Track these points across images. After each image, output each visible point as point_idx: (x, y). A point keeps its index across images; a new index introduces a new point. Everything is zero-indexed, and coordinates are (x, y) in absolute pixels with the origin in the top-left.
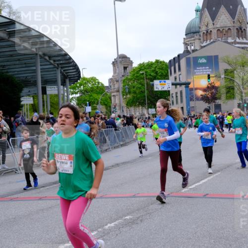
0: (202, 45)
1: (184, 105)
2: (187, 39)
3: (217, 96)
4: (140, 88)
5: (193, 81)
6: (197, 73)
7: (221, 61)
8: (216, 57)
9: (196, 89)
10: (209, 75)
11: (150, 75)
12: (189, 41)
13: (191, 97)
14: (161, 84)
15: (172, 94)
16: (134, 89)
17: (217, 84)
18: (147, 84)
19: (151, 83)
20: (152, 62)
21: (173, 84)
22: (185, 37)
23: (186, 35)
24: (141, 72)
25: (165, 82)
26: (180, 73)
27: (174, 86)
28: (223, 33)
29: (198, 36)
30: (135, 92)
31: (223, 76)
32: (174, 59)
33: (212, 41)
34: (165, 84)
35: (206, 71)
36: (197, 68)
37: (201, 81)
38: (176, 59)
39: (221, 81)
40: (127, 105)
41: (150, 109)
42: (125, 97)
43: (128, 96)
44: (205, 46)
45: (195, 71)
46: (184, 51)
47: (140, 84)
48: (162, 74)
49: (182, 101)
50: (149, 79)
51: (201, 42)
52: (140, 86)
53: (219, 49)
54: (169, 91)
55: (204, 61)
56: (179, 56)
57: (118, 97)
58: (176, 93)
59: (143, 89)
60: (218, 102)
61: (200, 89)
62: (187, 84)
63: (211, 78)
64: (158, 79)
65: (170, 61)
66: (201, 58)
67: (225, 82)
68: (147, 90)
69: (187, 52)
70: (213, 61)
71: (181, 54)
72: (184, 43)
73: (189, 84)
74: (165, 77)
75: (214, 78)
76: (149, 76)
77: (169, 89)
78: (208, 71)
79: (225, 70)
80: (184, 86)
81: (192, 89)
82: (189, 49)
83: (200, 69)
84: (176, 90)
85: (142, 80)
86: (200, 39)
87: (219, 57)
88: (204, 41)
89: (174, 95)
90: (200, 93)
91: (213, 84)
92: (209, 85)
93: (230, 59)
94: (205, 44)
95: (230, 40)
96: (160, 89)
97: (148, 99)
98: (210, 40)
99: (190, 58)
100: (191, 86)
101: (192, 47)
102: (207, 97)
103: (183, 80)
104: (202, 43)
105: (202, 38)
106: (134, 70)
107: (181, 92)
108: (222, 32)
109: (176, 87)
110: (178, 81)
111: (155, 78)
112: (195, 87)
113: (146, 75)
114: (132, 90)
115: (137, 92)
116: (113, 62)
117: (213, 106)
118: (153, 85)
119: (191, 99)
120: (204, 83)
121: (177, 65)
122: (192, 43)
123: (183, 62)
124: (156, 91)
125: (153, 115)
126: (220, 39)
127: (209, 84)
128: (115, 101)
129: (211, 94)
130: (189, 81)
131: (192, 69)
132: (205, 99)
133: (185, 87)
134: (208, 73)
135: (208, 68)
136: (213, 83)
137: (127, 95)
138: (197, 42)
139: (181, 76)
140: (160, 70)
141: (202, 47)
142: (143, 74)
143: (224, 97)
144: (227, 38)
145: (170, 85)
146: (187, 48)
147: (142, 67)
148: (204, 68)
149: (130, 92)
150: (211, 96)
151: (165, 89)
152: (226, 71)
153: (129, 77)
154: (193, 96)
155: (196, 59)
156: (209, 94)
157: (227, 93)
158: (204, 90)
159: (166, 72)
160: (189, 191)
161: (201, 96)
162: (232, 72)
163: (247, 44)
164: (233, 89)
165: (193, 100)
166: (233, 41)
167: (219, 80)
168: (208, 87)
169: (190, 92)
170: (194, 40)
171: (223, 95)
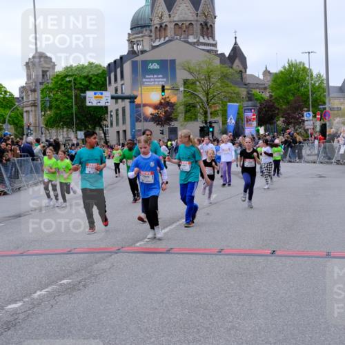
0: (154, 44)
1: (128, 127)
2: (133, 35)
3: (173, 116)
4: (65, 102)
5: (141, 94)
6: (146, 83)
7: (179, 67)
8: (173, 62)
9: (145, 105)
10: (163, 87)
11: (81, 84)
12: (135, 38)
13: (137, 117)
14: (96, 97)
15: (111, 111)
16: (57, 103)
17: (173, 100)
18: (76, 96)
19: (82, 95)
20: (83, 66)
21: (113, 98)
22: (130, 32)
23: (131, 29)
24: (68, 79)
25: (102, 94)
26: (122, 82)
27: (114, 100)
28: (183, 28)
29: (148, 31)
30: (58, 107)
31: (182, 89)
32: (115, 62)
33: (167, 39)
34: (101, 97)
35: (159, 82)
36: (147, 77)
37: (151, 95)
38: (118, 63)
39: (179, 95)
40: (46, 125)
41: (79, 132)
42: (43, 113)
43: (48, 112)
44: (157, 46)
45: (144, 80)
46: (129, 51)
47: (66, 95)
48: (98, 82)
49: (124, 122)
50: (78, 89)
51: (152, 40)
52: (65, 98)
53: (176, 50)
54: (106, 107)
55: (156, 66)
56: (121, 58)
57: (33, 113)
58: (117, 110)
59: (70, 104)
60: (174, 124)
61: (150, 105)
62: (132, 99)
63: (166, 91)
64: (92, 90)
65: (109, 65)
66: (152, 62)
67: (185, 97)
68: (76, 104)
69: (132, 53)
70: (167, 67)
71: (124, 56)
72: (128, 41)
73: (135, 97)
74: (102, 87)
75: (170, 91)
76: (78, 86)
77: (107, 104)
78: (161, 80)
79: (184, 80)
80: (129, 100)
81: (138, 106)
82: (135, 49)
83: (150, 78)
84: (117, 105)
85: (68, 91)
86: (150, 36)
87: (177, 62)
88: (156, 38)
89: (114, 114)
90: (149, 111)
91: (168, 100)
92: (163, 101)
93: (192, 66)
94: (157, 43)
95: (191, 39)
96: (95, 104)
97: (77, 118)
98: (165, 38)
99: (136, 61)
100: (138, 101)
101: (140, 47)
102: (160, 117)
103: (127, 92)
104: (154, 42)
105: (153, 34)
106: (58, 76)
107: (124, 109)
108: (180, 28)
109: (116, 102)
110: (119, 93)
111: (87, 88)
112: (144, 102)
113: (74, 83)
115: (61, 107)
116: (27, 63)
117: (167, 130)
118: (85, 98)
119: (138, 120)
120: (155, 97)
121: (119, 71)
122: (140, 41)
123: (127, 67)
124: (89, 107)
125: (82, 140)
126: (178, 37)
127: (163, 99)
129: (166, 112)
130: (135, 93)
131: (139, 78)
132: (156, 119)
133: (130, 102)
134: (161, 83)
135: (161, 76)
136: (168, 97)
137: (45, 110)
138: (146, 39)
139: (123, 86)
141: (154, 47)
142: (70, 81)
143: (181, 117)
144: (188, 36)
145: (109, 99)
146: (133, 48)
147: (69, 71)
148: (155, 76)
150: (165, 115)
151: (102, 104)
152: (185, 82)
153: (50, 86)
154: (140, 115)
155: (145, 63)
156: (161, 113)
157: (186, 112)
158: (156, 107)
159: (104, 80)
160: (145, 244)
161: (151, 116)
162: (194, 83)
163: (215, 45)
164: (194, 107)
165: (141, 121)
166: (195, 40)
167: (176, 94)
168: (161, 103)
169: (137, 108)
170: (142, 37)
171: (180, 115)
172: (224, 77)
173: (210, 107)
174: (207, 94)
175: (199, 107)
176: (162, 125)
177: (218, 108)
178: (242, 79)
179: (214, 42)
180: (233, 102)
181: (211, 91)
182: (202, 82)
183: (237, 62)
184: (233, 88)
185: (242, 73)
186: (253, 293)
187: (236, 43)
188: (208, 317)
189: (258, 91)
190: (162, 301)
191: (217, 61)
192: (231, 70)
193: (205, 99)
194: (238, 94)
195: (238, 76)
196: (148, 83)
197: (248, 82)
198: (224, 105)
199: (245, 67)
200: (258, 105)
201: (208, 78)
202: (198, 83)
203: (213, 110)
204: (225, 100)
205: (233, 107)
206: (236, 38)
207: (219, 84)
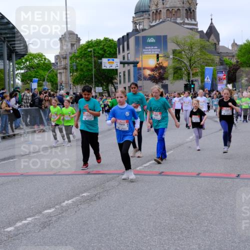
0: (152, 24)
2: (136, 18)
3: (165, 76)
4: (87, 66)
5: (142, 60)
6: (145, 53)
7: (170, 41)
8: (165, 37)
9: (144, 68)
10: (158, 55)
11: (98, 53)
12: (138, 20)
13: (139, 76)
14: (109, 63)
15: (120, 73)
16: (82, 67)
17: (165, 64)
18: (95, 62)
19: (99, 61)
20: (100, 40)
21: (121, 63)
22: (134, 16)
23: (135, 13)
24: (89, 50)
25: (113, 60)
26: (128, 52)
27: (122, 65)
28: (173, 13)
29: (148, 15)
30: (82, 70)
31: (171, 57)
32: (123, 37)
33: (161, 20)
34: (113, 63)
35: (155, 51)
36: (146, 48)
37: (149, 61)
38: (125, 38)
39: (169, 61)
40: (74, 83)
41: (97, 88)
42: (71, 74)
43: (75, 74)
44: (154, 26)
45: (144, 50)
46: (133, 30)
47: (88, 61)
48: (110, 52)
49: (129, 80)
50: (97, 57)
51: (150, 22)
52: (87, 64)
53: (168, 29)
54: (117, 70)
55: (153, 40)
56: (128, 34)
57: (65, 74)
58: (124, 72)
59: (90, 68)
60: (166, 82)
61: (148, 69)
62: (135, 64)
63: (160, 58)
64: (106, 57)
65: (119, 39)
66: (150, 37)
67: (173, 62)
68: (95, 68)
69: (136, 31)
70: (161, 41)
71: (130, 33)
72: (133, 22)
73: (137, 63)
74: (113, 55)
75: (162, 58)
76: (96, 54)
77: (117, 68)
78: (156, 50)
79: (173, 50)
81: (140, 69)
82: (138, 28)
83: (148, 49)
84: (124, 68)
85: (89, 58)
86: (149, 19)
87: (168, 37)
88: (153, 20)
89: (122, 75)
90: (148, 73)
92: (157, 65)
93: (179, 40)
94: (154, 24)
95: (179, 21)
96: (108, 67)
97: (96, 78)
98: (159, 20)
99: (139, 37)
100: (139, 65)
101: (141, 27)
102: (155, 77)
103: (132, 59)
104: (152, 23)
105: (151, 18)
106: (82, 47)
107: (129, 71)
108: (171, 12)
109: (124, 66)
110: (126, 60)
111: (103, 56)
112: (144, 66)
113: (94, 52)
114: (79, 67)
115: (84, 70)
116: (60, 39)
118: (101, 63)
119: (139, 79)
120: (152, 62)
121: (126, 43)
122: (141, 22)
123: (132, 41)
124: (104, 70)
125: (100, 93)
126: (169, 19)
128: (61, 79)
129: (160, 73)
130: (138, 60)
131: (141, 49)
132: (152, 79)
133: (134, 66)
134: (156, 52)
135: (156, 47)
136: (162, 63)
137: (73, 72)
138: (146, 21)
139: (129, 55)
140: (108, 48)
141: (151, 27)
142: (91, 51)
144: (176, 18)
145: (119, 64)
146: (136, 27)
147: (90, 44)
148: (152, 47)
149: (77, 70)
150: (159, 75)
151: (114, 67)
152: (174, 52)
153: (77, 54)
154: (141, 76)
155: (145, 38)
156: (156, 74)
157: (174, 73)
158: (152, 70)
159: (115, 50)
160: (143, 168)
161: (149, 76)
162: (180, 52)
163: (196, 25)
164: (181, 69)
165: (141, 80)
166: (182, 21)
167: (167, 61)
168: (156, 67)
169: (138, 71)
170: (143, 19)
171: (170, 76)
172: (203, 48)
173: (192, 70)
174: (190, 60)
175: (184, 69)
176: (157, 83)
177: (198, 71)
178: (216, 49)
179: (195, 23)
180: (209, 66)
181: (193, 58)
182: (187, 52)
183: (212, 37)
184: (209, 56)
185: (216, 45)
186: (223, 206)
187: (212, 23)
188: (189, 223)
189: (228, 58)
190: (156, 210)
191: (198, 36)
192: (208, 43)
193: (188, 64)
194: (213, 60)
195: (213, 47)
196: (147, 53)
197: (220, 51)
198: (203, 68)
199: (218, 40)
200: (228, 68)
201: (191, 48)
202: (183, 53)
203: (194, 71)
204: (203, 64)
205: (209, 69)
206: (212, 19)
207: (199, 53)
